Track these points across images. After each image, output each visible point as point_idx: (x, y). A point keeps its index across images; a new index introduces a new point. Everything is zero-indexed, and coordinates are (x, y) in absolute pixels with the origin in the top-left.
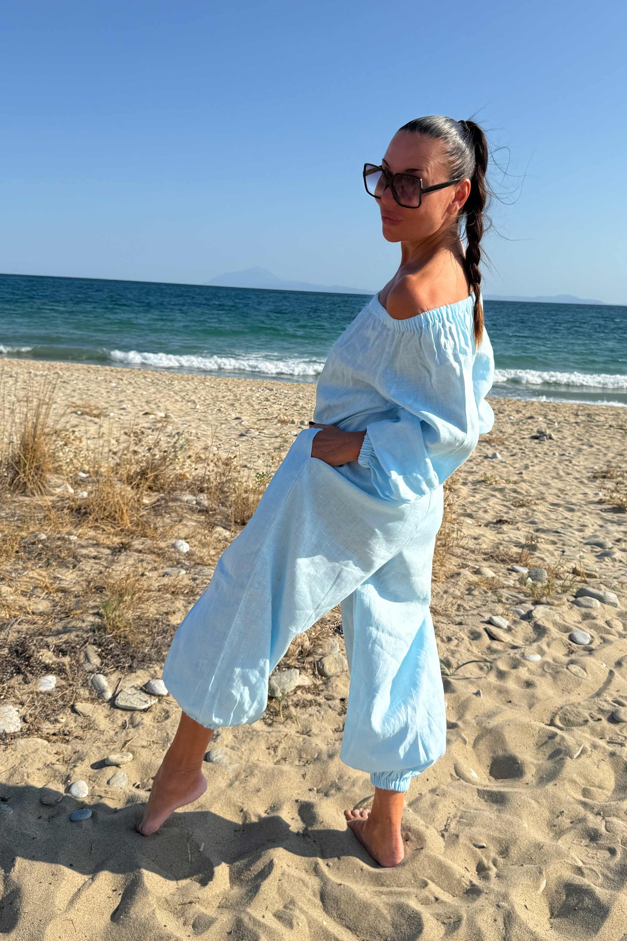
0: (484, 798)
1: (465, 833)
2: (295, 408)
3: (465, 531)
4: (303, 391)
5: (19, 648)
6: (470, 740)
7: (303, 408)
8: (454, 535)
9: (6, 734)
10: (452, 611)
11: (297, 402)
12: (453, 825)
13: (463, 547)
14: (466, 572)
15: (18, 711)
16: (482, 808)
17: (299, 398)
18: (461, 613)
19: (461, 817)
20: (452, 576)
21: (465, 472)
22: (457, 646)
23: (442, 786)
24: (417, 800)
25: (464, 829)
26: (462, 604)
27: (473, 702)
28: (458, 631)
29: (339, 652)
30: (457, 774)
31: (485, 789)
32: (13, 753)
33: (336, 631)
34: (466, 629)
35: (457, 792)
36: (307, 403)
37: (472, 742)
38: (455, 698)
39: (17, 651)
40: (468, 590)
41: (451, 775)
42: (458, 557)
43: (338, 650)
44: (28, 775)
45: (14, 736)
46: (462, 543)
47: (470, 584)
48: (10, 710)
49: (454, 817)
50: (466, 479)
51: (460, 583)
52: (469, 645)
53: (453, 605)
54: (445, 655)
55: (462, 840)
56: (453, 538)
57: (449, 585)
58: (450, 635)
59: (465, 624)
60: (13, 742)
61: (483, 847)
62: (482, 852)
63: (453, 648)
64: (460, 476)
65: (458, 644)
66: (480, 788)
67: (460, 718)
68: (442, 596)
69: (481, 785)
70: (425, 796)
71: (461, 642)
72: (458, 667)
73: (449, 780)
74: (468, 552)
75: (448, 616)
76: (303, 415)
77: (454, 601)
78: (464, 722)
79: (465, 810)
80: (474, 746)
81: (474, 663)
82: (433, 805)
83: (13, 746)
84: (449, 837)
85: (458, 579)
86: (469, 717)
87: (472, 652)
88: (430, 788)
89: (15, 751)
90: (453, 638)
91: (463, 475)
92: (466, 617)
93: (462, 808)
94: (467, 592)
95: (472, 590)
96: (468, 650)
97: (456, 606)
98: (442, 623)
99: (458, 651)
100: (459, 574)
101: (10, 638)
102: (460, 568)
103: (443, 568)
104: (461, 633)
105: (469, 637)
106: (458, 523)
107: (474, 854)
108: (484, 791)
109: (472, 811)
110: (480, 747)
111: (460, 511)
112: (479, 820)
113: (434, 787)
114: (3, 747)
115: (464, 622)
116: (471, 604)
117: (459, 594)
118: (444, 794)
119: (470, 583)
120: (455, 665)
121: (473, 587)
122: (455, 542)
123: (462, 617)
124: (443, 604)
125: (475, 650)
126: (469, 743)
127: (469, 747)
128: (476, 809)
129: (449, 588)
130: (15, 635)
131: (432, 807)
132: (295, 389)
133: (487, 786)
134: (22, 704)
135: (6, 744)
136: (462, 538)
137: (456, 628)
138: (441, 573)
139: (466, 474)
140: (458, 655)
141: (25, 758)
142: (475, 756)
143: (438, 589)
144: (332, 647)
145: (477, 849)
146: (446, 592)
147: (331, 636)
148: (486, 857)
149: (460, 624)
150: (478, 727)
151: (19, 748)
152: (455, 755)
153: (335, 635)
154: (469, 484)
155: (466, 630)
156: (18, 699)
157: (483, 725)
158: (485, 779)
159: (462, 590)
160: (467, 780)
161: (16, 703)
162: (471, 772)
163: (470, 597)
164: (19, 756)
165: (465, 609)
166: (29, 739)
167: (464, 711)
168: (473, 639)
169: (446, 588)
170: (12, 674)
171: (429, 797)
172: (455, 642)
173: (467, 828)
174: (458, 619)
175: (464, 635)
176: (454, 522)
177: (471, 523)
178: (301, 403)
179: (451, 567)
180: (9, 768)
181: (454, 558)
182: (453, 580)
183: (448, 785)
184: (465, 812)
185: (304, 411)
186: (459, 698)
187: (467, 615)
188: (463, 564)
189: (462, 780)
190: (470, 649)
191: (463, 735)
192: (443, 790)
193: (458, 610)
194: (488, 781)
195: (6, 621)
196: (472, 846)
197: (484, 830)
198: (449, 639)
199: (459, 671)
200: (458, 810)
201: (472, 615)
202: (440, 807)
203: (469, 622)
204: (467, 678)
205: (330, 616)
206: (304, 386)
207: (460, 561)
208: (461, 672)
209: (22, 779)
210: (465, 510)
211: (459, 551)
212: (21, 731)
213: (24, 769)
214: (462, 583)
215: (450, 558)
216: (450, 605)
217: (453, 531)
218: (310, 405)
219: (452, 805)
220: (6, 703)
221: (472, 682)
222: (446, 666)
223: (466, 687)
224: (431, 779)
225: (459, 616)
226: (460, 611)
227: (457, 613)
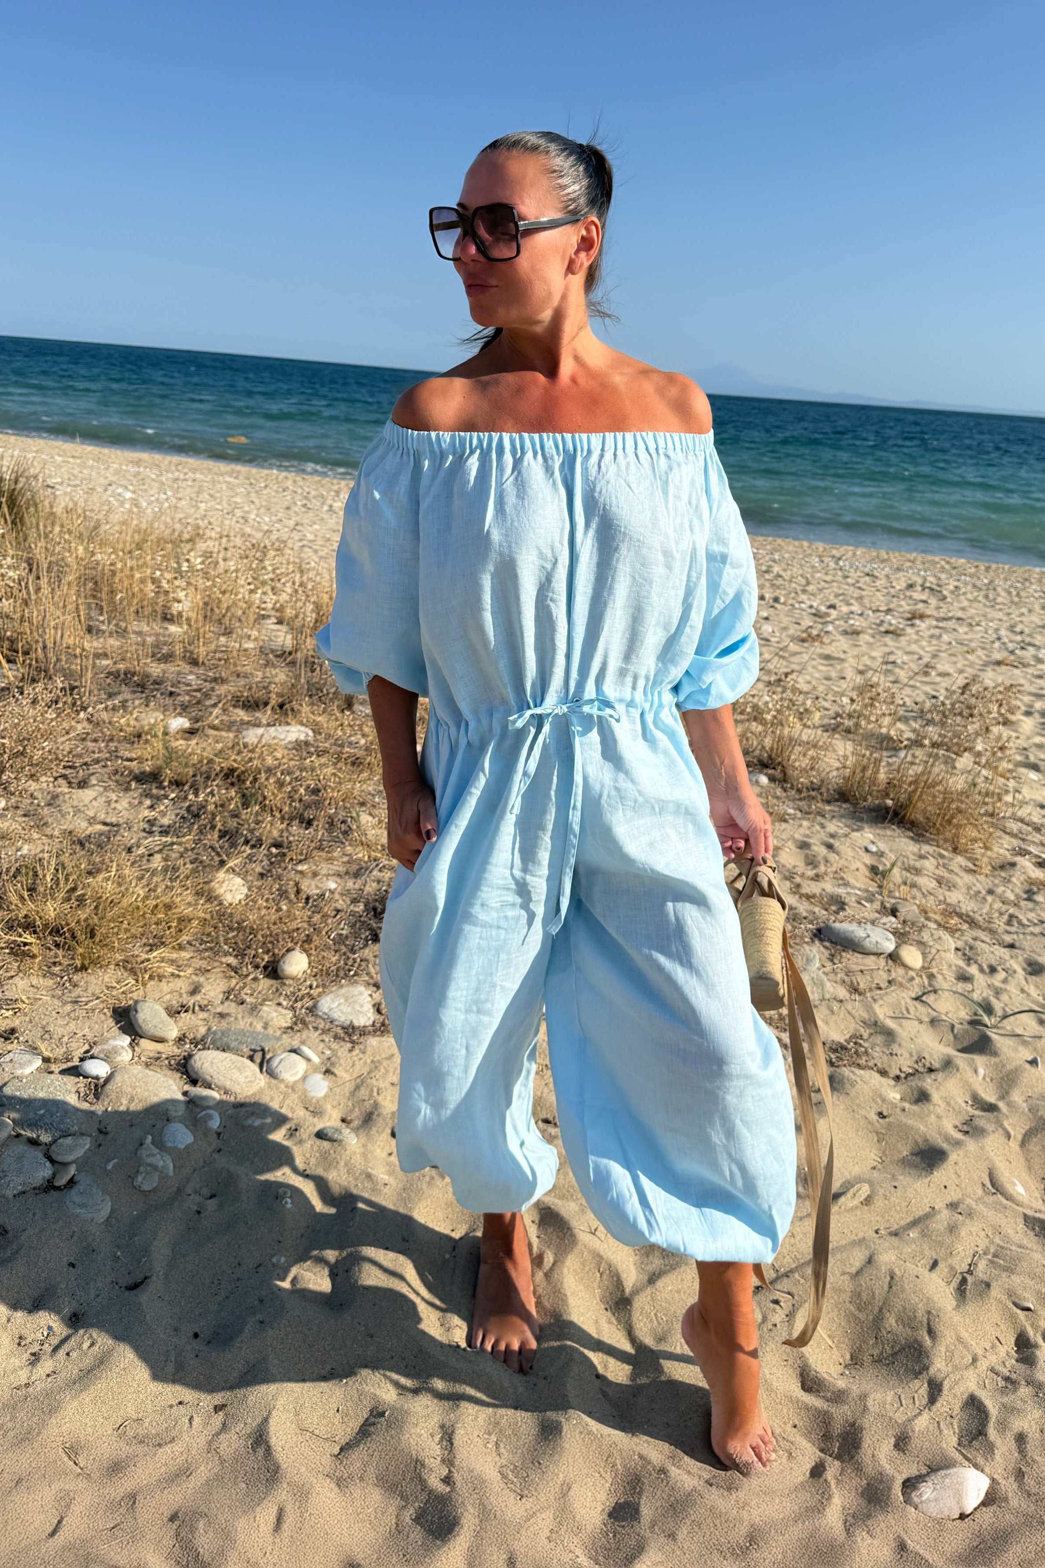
0: (1034, 1229)
1: (999, 1282)
2: (767, 576)
3: (1027, 793)
4: (779, 551)
5: (377, 904)
6: (1017, 1133)
7: (779, 576)
8: (1009, 798)
9: (353, 1028)
10: (1000, 924)
11: (770, 566)
12: (982, 1265)
13: (1022, 821)
14: (1025, 863)
15: (371, 996)
16: (1030, 1246)
17: (774, 561)
18: (1013, 929)
19: (995, 1256)
20: (1002, 867)
21: (1030, 694)
22: (1005, 981)
23: (968, 1201)
24: (927, 1217)
25: (999, 1275)
26: (1017, 914)
27: (1026, 1075)
28: (1007, 957)
29: (819, 969)
30: (993, 1184)
31: (1037, 1215)
32: (361, 1055)
33: (815, 935)
34: (1021, 956)
35: (990, 1214)
36: (785, 570)
37: (1020, 1137)
38: (997, 1065)
39: (375, 909)
40: (1026, 892)
41: (983, 1185)
42: (1014, 836)
43: (818, 965)
44: (378, 1090)
45: (364, 1032)
46: (1022, 813)
47: (1031, 884)
48: (361, 994)
49: (985, 1254)
50: (1031, 706)
51: (1014, 880)
52: (1024, 982)
53: (1001, 914)
54: (984, 995)
55: (996, 1292)
56: (1007, 804)
57: (996, 881)
58: (994, 963)
59: (1020, 948)
60: (361, 1040)
61: (1028, 1309)
62: (1027, 1316)
63: (998, 984)
64: (1021, 700)
65: (1006, 979)
66: (1030, 1213)
67: (1002, 1098)
68: (984, 899)
69: (1031, 1208)
70: (940, 1212)
71: (1011, 975)
72: (1005, 1017)
73: (980, 1192)
74: (1030, 829)
75: (992, 932)
76: (778, 587)
77: (1004, 908)
78: (1009, 1105)
79: (1002, 1244)
80: (1023, 1144)
81: (1032, 1014)
82: (952, 1229)
83: (361, 1046)
84: (974, 1283)
85: (1012, 873)
86: (1017, 1097)
87: (1028, 994)
88: (949, 1200)
89: (364, 1053)
90: (999, 968)
91: (1027, 699)
92: (1021, 936)
93: (997, 1240)
94: (1025, 896)
95: (1034, 893)
96: (1022, 991)
97: (1006, 917)
98: (983, 941)
99: (1006, 990)
100: (1013, 865)
101: (368, 889)
102: (1016, 855)
103: (989, 853)
104: (1012, 962)
105: (1024, 969)
106: (1014, 778)
107: (1013, 1318)
108: (1035, 1219)
109: (1014, 1248)
110: (1031, 1147)
111: (1019, 758)
112: (1025, 1264)
113: (955, 1200)
114: (349, 1045)
115: (1017, 944)
116: (1031, 915)
117: (1012, 897)
118: (970, 1214)
119: (1031, 882)
120: (1000, 1013)
121: (1035, 889)
122: (1010, 810)
123: (1015, 936)
124: (985, 911)
125: (1033, 991)
126: (1015, 1138)
127: (1014, 1145)
128: (1020, 1247)
129: (996, 885)
130: (374, 885)
131: (951, 1231)
132: (768, 547)
133: (1040, 1211)
134: (377, 986)
135: (353, 1042)
136: (1023, 803)
137: (1005, 953)
138: (985, 860)
139: (1032, 698)
140: (1005, 997)
141: (375, 1065)
142: (1022, 1160)
143: (978, 885)
144: (807, 960)
145: (1019, 1311)
146: (991, 892)
147: (807, 943)
148: (1032, 1325)
149: (1012, 946)
150: (1030, 1115)
151: (369, 1051)
152: (992, 1154)
153: (813, 941)
154: (1036, 715)
155: (1020, 958)
156: (372, 977)
157: (1040, 1113)
158: (1036, 1198)
159: (1017, 890)
160: (1009, 1197)
161: (369, 984)
162: (1015, 1184)
163: (1030, 905)
164: (369, 1061)
165: (1020, 923)
166: (384, 1039)
167: (1010, 1086)
168: (1031, 974)
169: (990, 886)
170: (367, 941)
171: (945, 1216)
172: (1002, 975)
173: (1004, 1275)
174: (1008, 939)
175: (1017, 966)
176: (1008, 775)
177: (1036, 778)
178: (776, 569)
179: (1002, 851)
180: (355, 1075)
181: (1007, 837)
182: (1003, 874)
183: (979, 1200)
184: (1002, 1248)
185: (780, 581)
186: (1004, 1066)
187: (1024, 934)
188: (1020, 848)
189: (999, 1196)
190: (1026, 988)
191: (1006, 1124)
192: (969, 1207)
193: (1009, 923)
194: (1041, 1202)
195: (364, 865)
196: (1011, 1305)
197: (1032, 1283)
198: (993, 970)
199: (1005, 1022)
200: (992, 1242)
201: (1032, 934)
202: (963, 1234)
203: (1026, 944)
204: (1019, 1035)
205: (807, 911)
206: (782, 544)
207: (1016, 842)
208: (1008, 1025)
209: (371, 1096)
210: (1027, 757)
211: (1014, 826)
212: (373, 1025)
213: (374, 1081)
214: (1017, 879)
215: (1000, 838)
216: (997, 915)
217: (1007, 792)
218: (789, 573)
219: (982, 1234)
220: (356, 982)
221: (1025, 1043)
222: (985, 1011)
223: (1016, 1050)
224: (952, 1188)
225: (1010, 933)
226: (1012, 925)
227: (1008, 928)
